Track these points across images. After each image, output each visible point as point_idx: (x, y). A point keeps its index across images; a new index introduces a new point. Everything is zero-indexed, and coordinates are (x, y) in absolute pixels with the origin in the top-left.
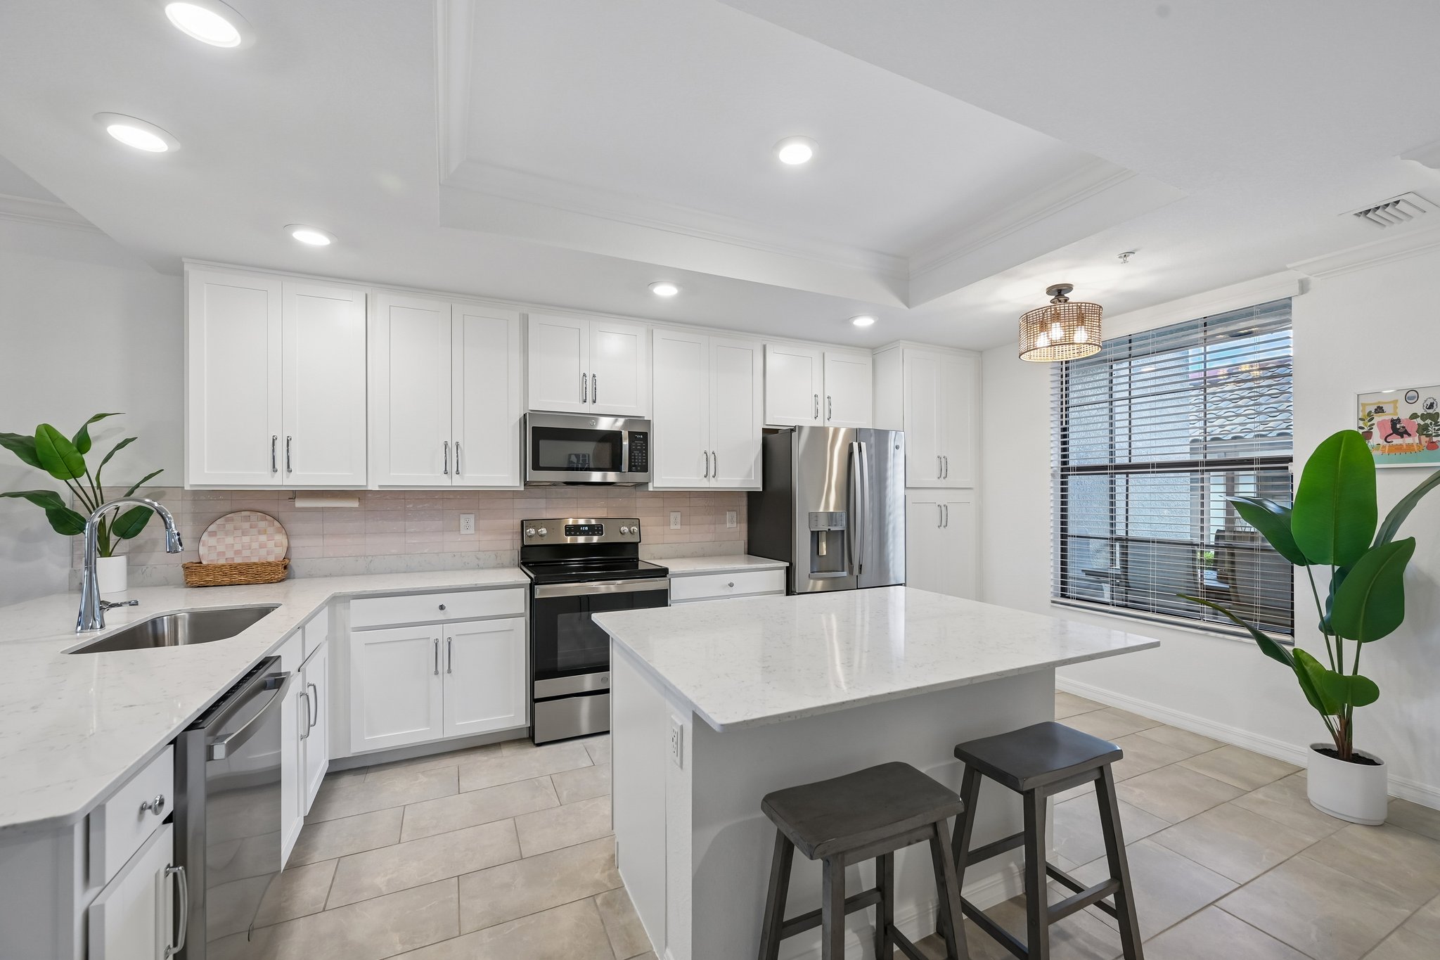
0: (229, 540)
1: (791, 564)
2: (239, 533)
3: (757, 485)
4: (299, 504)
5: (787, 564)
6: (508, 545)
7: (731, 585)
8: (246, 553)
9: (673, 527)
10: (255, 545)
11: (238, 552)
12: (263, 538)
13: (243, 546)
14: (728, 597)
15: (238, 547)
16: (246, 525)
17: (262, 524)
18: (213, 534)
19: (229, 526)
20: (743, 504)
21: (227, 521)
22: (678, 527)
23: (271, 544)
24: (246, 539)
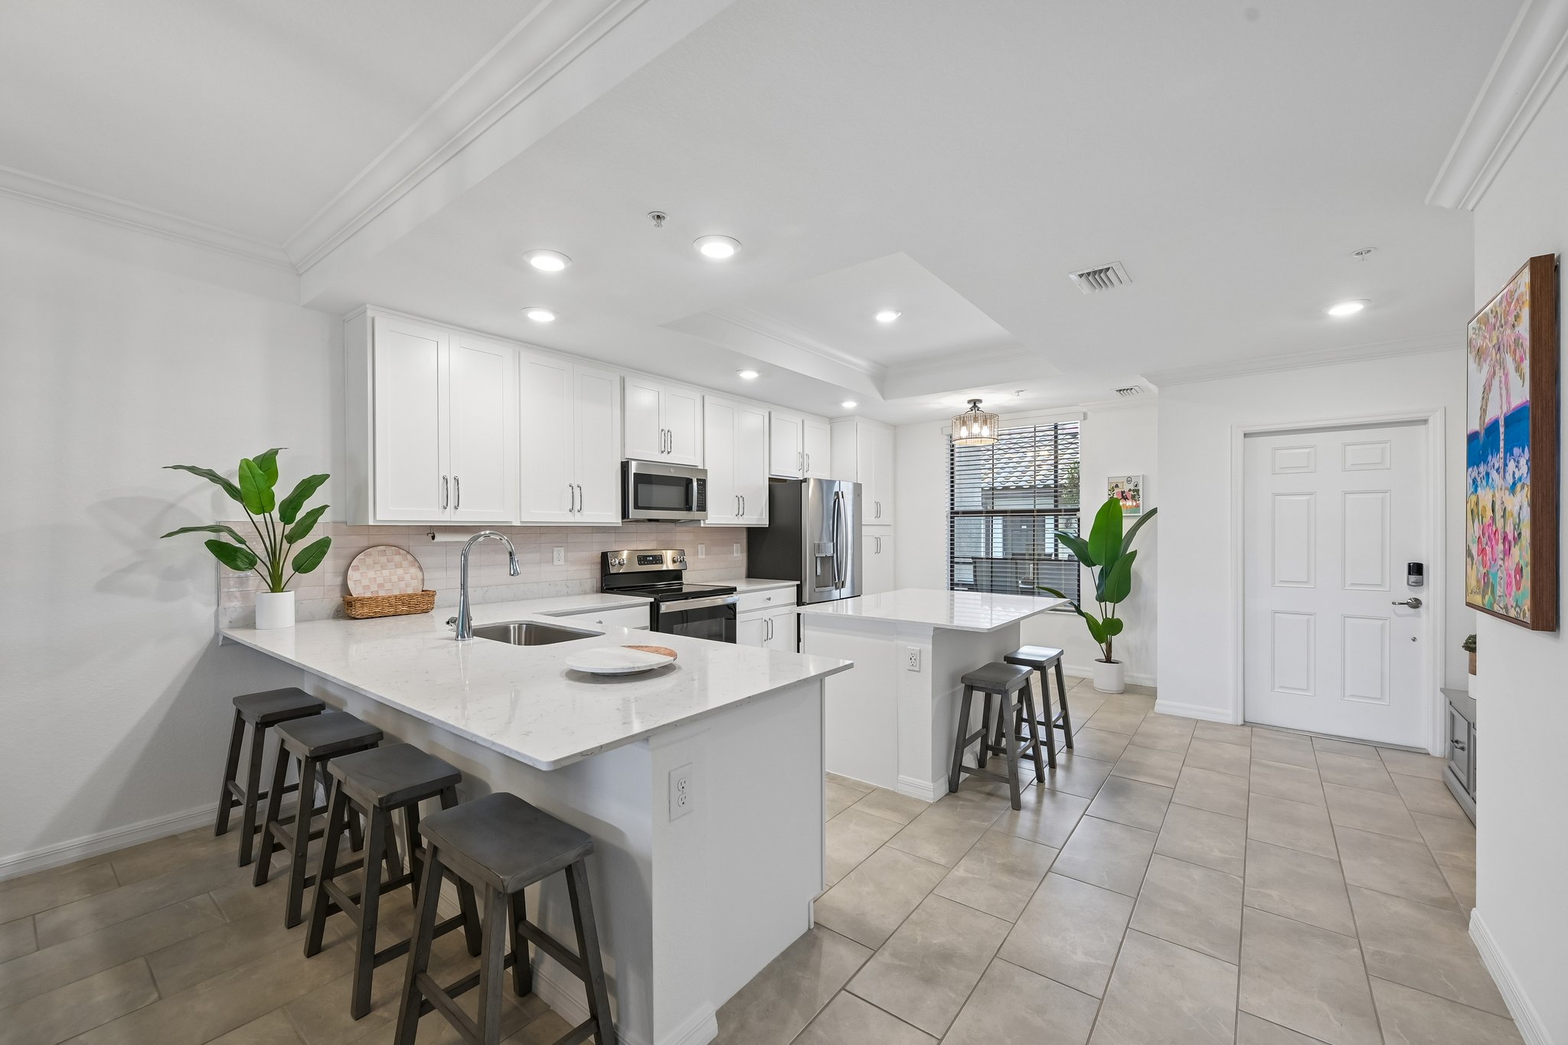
0: (371, 574)
1: (801, 582)
2: (378, 567)
3: (764, 522)
4: (439, 538)
5: (799, 583)
6: (587, 574)
7: (769, 599)
8: (388, 586)
9: (700, 557)
10: (395, 579)
11: (381, 586)
12: (400, 571)
13: (384, 580)
14: (766, 608)
15: (380, 580)
16: (383, 559)
17: (397, 558)
18: (357, 568)
19: (369, 561)
20: (744, 537)
21: (365, 555)
22: (704, 557)
23: (407, 577)
24: (386, 573)
